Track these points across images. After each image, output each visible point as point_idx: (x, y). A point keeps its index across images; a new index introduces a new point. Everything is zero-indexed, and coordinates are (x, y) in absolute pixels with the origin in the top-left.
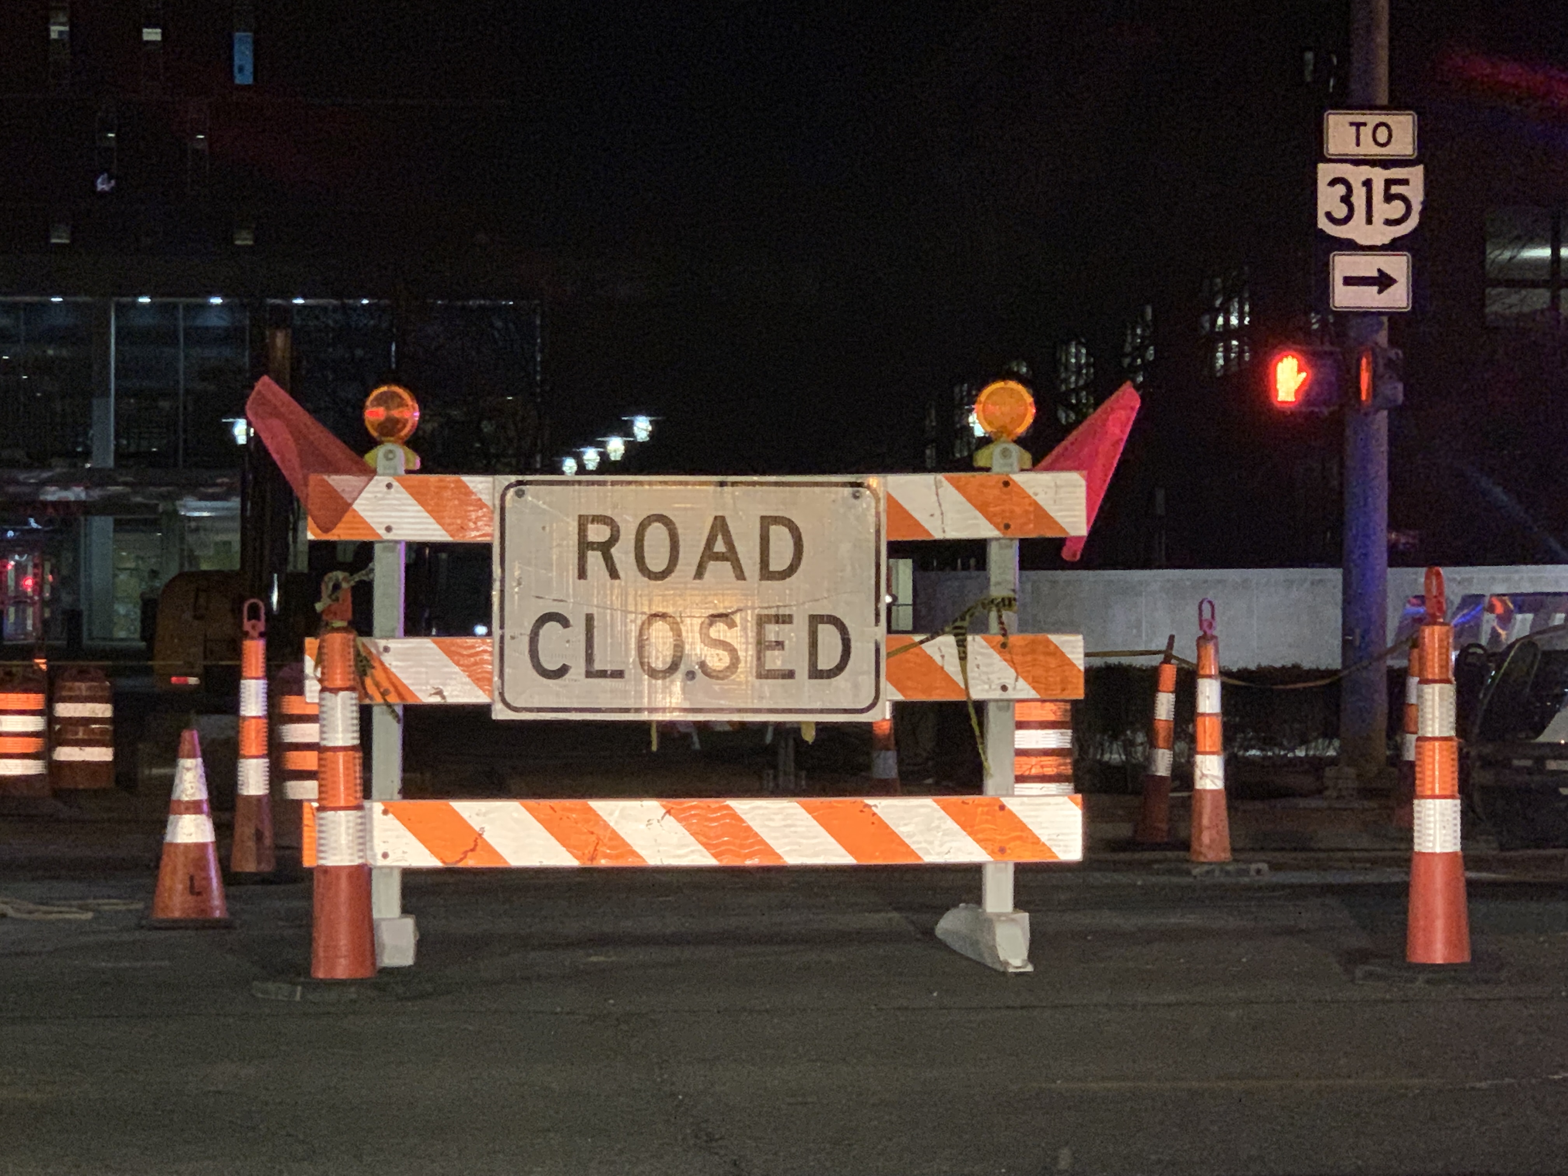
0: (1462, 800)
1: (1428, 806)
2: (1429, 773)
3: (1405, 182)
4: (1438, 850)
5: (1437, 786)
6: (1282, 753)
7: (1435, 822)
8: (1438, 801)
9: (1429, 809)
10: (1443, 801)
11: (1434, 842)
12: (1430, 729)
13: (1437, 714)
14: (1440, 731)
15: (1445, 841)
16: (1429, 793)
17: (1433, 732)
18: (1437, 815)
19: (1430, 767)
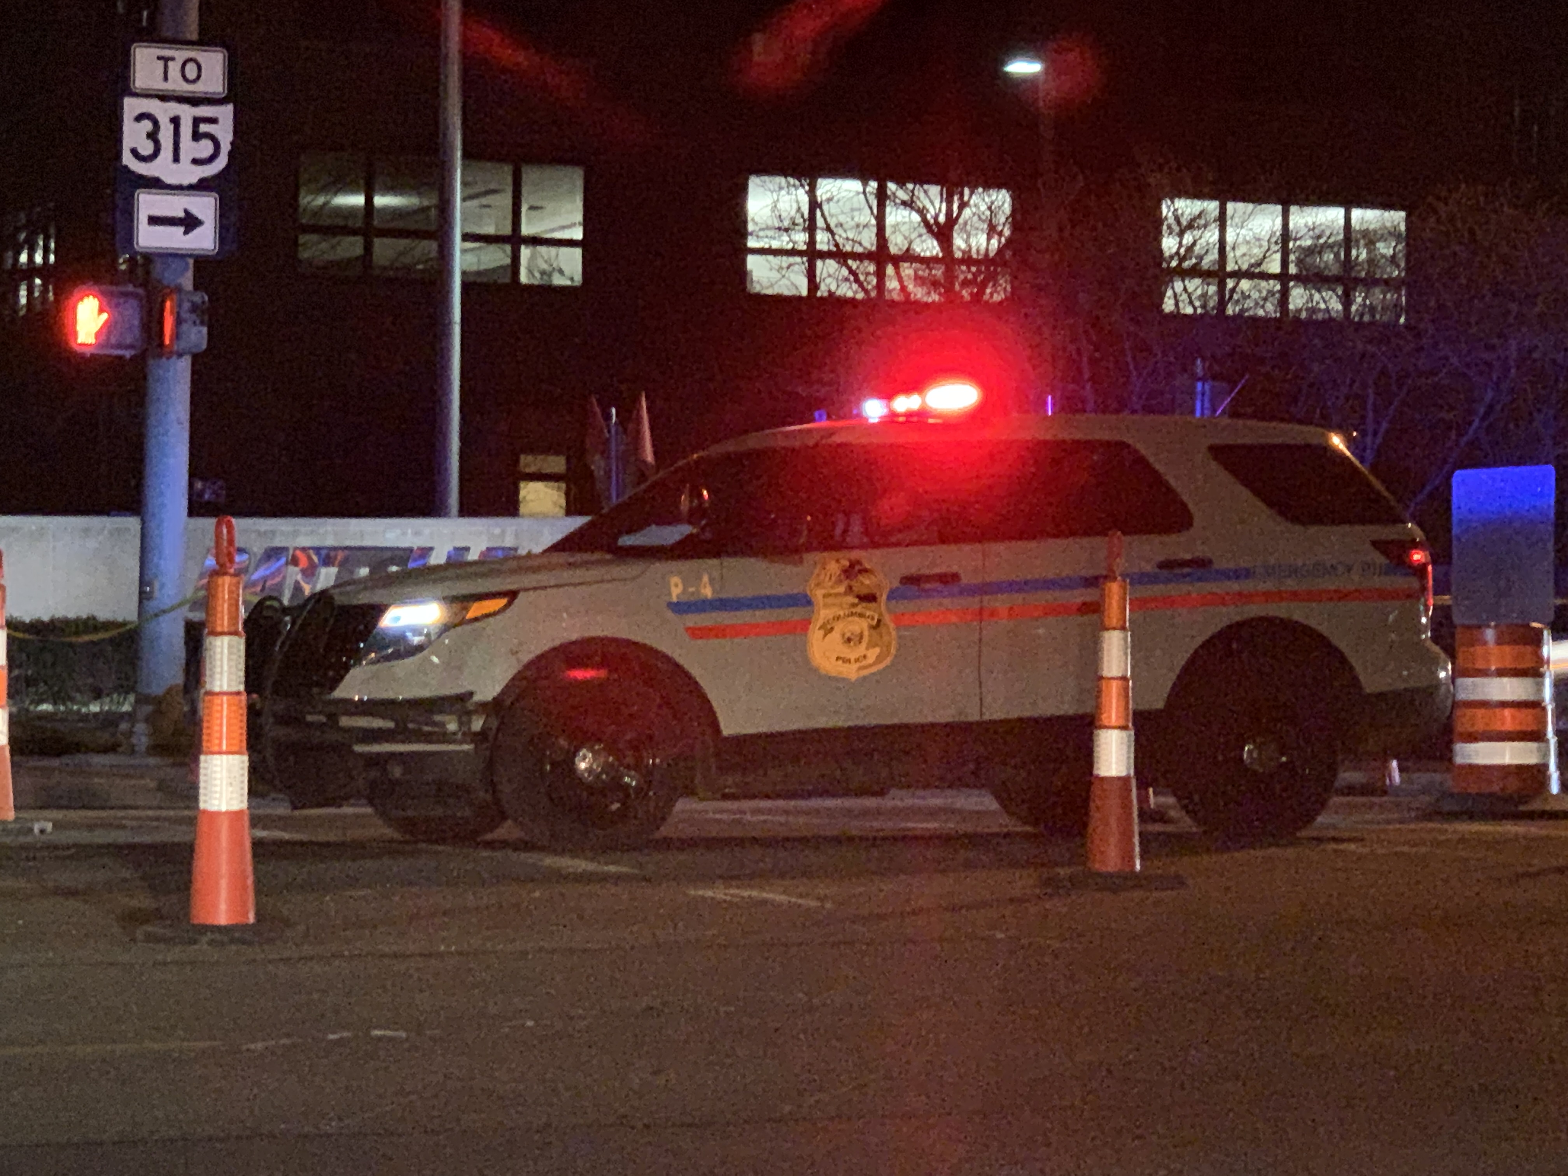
0: (250, 756)
1: (215, 762)
2: (216, 728)
3: (213, 121)
4: (224, 808)
5: (224, 742)
6: (75, 707)
7: (221, 779)
8: (224, 757)
9: (216, 765)
10: (231, 757)
11: (220, 799)
12: (218, 683)
13: (226, 668)
14: (229, 685)
15: (231, 799)
16: (216, 749)
17: (221, 686)
18: (224, 771)
19: (218, 722)
